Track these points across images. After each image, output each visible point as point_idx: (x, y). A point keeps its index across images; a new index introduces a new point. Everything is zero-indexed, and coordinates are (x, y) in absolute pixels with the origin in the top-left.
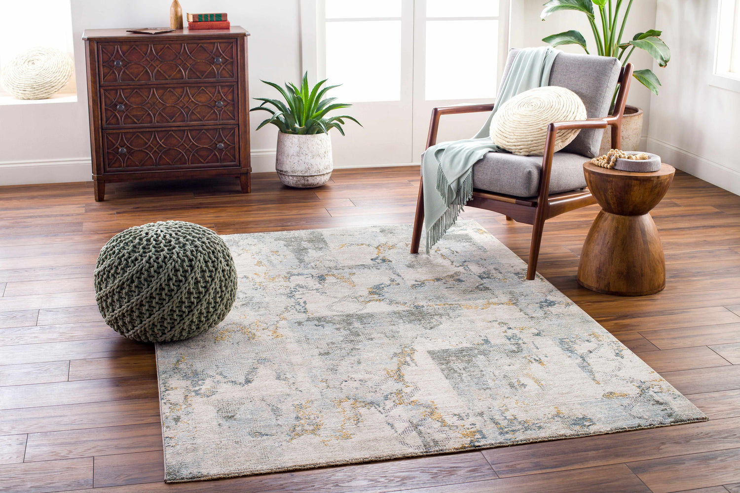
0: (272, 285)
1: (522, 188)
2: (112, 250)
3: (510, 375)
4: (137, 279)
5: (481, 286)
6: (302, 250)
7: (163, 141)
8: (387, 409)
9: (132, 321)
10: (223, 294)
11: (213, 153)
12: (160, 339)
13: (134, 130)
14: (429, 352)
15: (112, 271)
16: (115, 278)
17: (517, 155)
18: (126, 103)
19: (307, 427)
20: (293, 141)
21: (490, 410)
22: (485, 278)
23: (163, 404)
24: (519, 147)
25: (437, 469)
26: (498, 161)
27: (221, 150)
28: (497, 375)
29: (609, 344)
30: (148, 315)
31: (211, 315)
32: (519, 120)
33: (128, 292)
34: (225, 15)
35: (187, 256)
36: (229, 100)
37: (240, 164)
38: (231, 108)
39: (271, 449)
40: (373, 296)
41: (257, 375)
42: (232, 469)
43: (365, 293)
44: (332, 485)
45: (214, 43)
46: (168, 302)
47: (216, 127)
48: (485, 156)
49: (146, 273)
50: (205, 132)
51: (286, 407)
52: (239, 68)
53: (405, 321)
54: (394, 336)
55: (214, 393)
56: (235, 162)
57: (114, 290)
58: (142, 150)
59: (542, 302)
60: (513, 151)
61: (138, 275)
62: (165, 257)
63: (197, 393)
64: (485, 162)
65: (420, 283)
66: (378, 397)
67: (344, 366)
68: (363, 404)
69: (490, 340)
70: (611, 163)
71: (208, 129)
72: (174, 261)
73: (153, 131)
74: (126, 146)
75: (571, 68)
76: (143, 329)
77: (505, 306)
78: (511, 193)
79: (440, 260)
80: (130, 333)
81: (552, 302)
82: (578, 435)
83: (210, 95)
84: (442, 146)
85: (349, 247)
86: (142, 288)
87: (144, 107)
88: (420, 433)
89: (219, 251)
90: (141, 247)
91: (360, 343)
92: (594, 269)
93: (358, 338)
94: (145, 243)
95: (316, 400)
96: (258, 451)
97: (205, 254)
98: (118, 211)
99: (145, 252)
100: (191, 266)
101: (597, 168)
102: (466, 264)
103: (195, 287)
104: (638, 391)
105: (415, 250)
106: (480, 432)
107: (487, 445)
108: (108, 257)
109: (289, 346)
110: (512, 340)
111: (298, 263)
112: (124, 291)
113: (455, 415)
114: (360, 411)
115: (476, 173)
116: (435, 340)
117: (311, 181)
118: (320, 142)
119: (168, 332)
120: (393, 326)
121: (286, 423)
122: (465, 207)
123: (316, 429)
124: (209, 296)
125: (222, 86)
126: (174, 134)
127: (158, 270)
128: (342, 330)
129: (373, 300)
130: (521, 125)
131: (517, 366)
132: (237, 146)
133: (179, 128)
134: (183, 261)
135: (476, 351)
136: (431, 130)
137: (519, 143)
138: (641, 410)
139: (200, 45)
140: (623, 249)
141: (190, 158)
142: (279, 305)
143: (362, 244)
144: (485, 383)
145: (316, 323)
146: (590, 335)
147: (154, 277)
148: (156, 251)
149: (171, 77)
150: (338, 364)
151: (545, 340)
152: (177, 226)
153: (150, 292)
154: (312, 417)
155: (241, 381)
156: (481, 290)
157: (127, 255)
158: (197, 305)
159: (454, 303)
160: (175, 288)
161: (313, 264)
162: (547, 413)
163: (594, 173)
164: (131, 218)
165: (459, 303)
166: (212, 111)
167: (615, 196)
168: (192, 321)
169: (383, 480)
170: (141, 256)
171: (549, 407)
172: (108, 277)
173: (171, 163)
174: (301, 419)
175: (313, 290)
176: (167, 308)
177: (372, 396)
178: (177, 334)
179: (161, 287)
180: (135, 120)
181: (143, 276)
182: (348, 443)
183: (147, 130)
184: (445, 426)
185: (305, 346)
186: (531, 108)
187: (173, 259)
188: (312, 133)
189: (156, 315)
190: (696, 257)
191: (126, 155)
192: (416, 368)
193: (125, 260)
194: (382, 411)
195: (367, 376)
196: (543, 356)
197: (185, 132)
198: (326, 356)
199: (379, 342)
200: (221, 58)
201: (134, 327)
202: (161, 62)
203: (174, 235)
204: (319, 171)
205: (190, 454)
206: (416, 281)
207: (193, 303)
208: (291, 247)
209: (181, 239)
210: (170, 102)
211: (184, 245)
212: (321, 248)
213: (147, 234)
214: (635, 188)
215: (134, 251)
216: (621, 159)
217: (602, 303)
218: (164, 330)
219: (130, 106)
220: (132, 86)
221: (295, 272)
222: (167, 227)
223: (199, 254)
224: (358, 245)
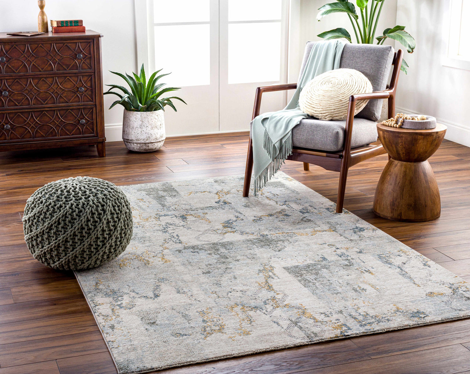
0: (147, 224)
1: (331, 144)
2: (39, 200)
3: (351, 282)
4: (63, 222)
5: (305, 219)
6: (161, 197)
7: (38, 119)
8: (269, 311)
9: (58, 255)
10: (126, 230)
11: (77, 127)
12: (79, 268)
13: (16, 111)
14: (285, 268)
15: (42, 217)
16: (44, 222)
17: (323, 120)
18: (9, 90)
19: (214, 328)
20: (136, 117)
21: (346, 308)
22: (305, 213)
23: (97, 317)
24: (324, 115)
25: (323, 354)
26: (311, 125)
27: (83, 125)
28: (341, 283)
29: (415, 257)
30: (71, 249)
31: (118, 247)
32: (324, 94)
33: (55, 232)
34: (81, 21)
35: (100, 203)
36: (89, 87)
37: (97, 135)
38: (90, 93)
39: (193, 345)
40: (226, 229)
41: (162, 291)
42: (168, 362)
43: (221, 227)
44: (248, 370)
45: (76, 43)
46: (87, 238)
47: (79, 107)
48: (301, 122)
49: (70, 216)
50: (71, 111)
51: (192, 313)
52: (96, 61)
53: (258, 246)
54: (254, 258)
55: (133, 306)
56: (93, 133)
57: (44, 231)
58: (22, 127)
59: (354, 229)
60: (320, 117)
61: (64, 218)
62: (84, 204)
63: (120, 306)
64: (301, 126)
65: (258, 218)
66: (259, 303)
67: (225, 280)
68: (250, 309)
69: (326, 257)
70: (399, 124)
71: (73, 109)
72: (91, 206)
73: (30, 112)
74: (9, 123)
75: (356, 55)
76: (67, 260)
77: (328, 233)
78: (323, 148)
79: (267, 201)
80: (56, 264)
81: (361, 228)
82: (419, 324)
83: (74, 82)
84: (266, 116)
85: (196, 194)
86: (67, 228)
87: (23, 93)
88: (301, 328)
89: (121, 198)
90: (63, 197)
91: (230, 264)
92: (388, 203)
93: (227, 260)
94: (66, 194)
95: (213, 307)
96: (183, 347)
97: (113, 201)
98: (7, 173)
99: (67, 201)
100: (103, 210)
101: (388, 127)
102: (287, 203)
103: (107, 226)
104: (451, 291)
105: (246, 194)
106: (345, 325)
107: (353, 334)
108: (37, 206)
109: (177, 268)
110: (342, 257)
111: (162, 207)
112: (52, 231)
113: (322, 313)
114: (250, 313)
115: (294, 134)
116: (286, 259)
117: (151, 146)
118: (157, 117)
119: (87, 261)
120: (250, 250)
121: (197, 325)
122: (286, 161)
123: (221, 329)
124: (117, 233)
125: (82, 76)
126: (47, 113)
127: (79, 214)
128: (213, 255)
129: (228, 232)
130: (325, 98)
131: (353, 276)
132: (95, 122)
133: (51, 109)
134: (98, 206)
135: (319, 266)
136: (256, 104)
137: (324, 112)
138: (458, 305)
139: (65, 44)
140: (411, 187)
141: (59, 132)
142: (158, 238)
143: (205, 192)
144: (335, 289)
145: (192, 250)
146: (399, 251)
147: (76, 219)
148: (76, 200)
149: (43, 70)
150: (220, 280)
151: (367, 256)
152: (86, 180)
153: (73, 231)
154: (215, 320)
155: (151, 296)
156: (306, 222)
157: (53, 204)
158: (108, 240)
159: (289, 231)
160: (93, 227)
161: (172, 207)
162: (389, 309)
163: (387, 131)
164: (19, 178)
165: (293, 231)
166: (76, 95)
167: (404, 148)
168: (105, 253)
169: (285, 364)
170: (64, 204)
171: (389, 305)
172: (38, 221)
173: (44, 135)
174: (207, 322)
175: (180, 226)
176: (86, 244)
177: (254, 302)
178: (93, 263)
179: (82, 227)
180: (17, 104)
181: (67, 219)
182: (249, 338)
183: (26, 110)
184: (317, 322)
185: (190, 268)
186: (331, 85)
187: (90, 205)
188: (151, 111)
189: (78, 249)
190: (455, 192)
191: (10, 131)
192: (279, 280)
193: (52, 207)
194: (266, 313)
195: (245, 288)
196: (370, 267)
197: (55, 111)
198: (209, 275)
199: (245, 262)
200: (82, 54)
201: (59, 259)
202: (36, 58)
203: (87, 187)
204: (157, 139)
205: (132, 353)
206: (255, 217)
207: (105, 238)
208: (152, 196)
209: (93, 190)
210: (43, 88)
211: (96, 194)
212: (175, 195)
213: (66, 187)
214: (421, 141)
215: (58, 200)
216: (407, 120)
217: (398, 228)
218: (83, 260)
219: (13, 93)
220: (14, 77)
221: (162, 213)
222: (79, 181)
223: (108, 200)
224: (202, 192)
